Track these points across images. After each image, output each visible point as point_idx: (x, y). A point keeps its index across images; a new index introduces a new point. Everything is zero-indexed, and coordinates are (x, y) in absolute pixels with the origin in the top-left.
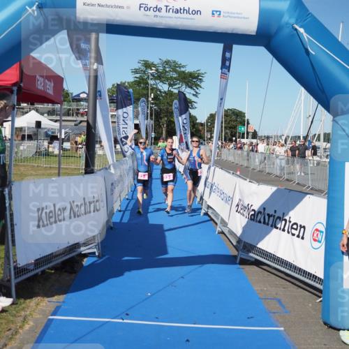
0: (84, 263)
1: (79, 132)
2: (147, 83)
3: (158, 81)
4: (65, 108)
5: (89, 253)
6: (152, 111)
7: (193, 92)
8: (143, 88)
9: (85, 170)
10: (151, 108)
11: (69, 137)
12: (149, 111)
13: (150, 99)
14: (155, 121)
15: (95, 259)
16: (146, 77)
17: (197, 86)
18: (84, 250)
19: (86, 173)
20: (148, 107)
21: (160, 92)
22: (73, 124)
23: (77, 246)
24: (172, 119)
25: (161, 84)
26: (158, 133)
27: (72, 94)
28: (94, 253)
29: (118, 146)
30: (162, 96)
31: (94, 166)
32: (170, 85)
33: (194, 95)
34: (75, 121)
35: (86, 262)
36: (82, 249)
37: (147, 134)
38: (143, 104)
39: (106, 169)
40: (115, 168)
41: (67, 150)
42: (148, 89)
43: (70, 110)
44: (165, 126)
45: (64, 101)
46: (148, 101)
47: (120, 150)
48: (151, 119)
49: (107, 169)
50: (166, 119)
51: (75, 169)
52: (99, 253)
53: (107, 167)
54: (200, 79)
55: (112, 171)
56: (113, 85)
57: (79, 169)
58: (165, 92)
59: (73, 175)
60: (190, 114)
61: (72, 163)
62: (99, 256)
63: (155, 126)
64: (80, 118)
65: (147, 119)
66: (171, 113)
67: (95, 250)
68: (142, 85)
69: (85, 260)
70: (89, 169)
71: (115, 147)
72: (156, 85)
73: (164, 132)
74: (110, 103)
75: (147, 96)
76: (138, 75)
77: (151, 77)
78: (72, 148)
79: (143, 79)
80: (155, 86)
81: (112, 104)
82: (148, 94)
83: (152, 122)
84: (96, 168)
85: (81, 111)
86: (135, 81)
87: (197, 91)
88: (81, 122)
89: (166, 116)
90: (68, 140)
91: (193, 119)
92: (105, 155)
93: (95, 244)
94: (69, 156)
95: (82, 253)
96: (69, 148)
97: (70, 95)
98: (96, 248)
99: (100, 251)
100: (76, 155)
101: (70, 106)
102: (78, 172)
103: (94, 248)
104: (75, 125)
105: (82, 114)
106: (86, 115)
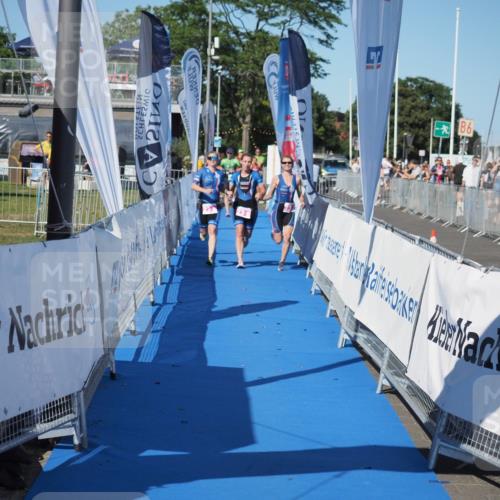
0: (43, 463)
1: (31, 133)
2: (205, 11)
3: (231, 7)
5: (59, 439)
6: (214, 80)
7: (319, 34)
8: (194, 24)
9: (49, 228)
10: (213, 73)
11: (5, 145)
12: (207, 82)
13: (211, 52)
14: (221, 107)
15: (70, 454)
17: (330, 19)
18: (44, 430)
19: (51, 236)
20: (204, 72)
21: (237, 33)
22: (15, 112)
23: (25, 420)
24: (264, 103)
25: (239, 13)
26: (230, 135)
27: (14, 36)
28: (69, 439)
29: (130, 170)
30: (241, 44)
31: (69, 219)
32: (262, 16)
33: (321, 42)
34: (22, 105)
35: (49, 460)
36: (40, 427)
37: (202, 139)
38: (192, 63)
39: (101, 227)
40: (122, 225)
41: (1, 178)
42: (205, 27)
43: (7, 76)
44: (248, 119)
46: (205, 56)
47: (133, 179)
48: (214, 102)
49: (103, 226)
50: (250, 101)
51: (20, 225)
52: (82, 439)
53: (103, 220)
55: (116, 232)
56: (118, 16)
57: (31, 227)
58: (248, 34)
59: (15, 241)
60: (312, 90)
61: (13, 210)
62: (80, 447)
63: (223, 119)
64: (35, 99)
65: (203, 102)
66: (259, 88)
67: (71, 432)
68: (191, 16)
69: (47, 455)
70: (58, 227)
71: (122, 171)
72: (227, 15)
73: (245, 135)
74: (111, 59)
75: (202, 44)
78: (13, 172)
80: (223, 19)
81: (115, 63)
82: (205, 39)
83: (216, 109)
84: (74, 225)
85: (36, 80)
86: (173, 6)
87: (331, 31)
88: (36, 107)
89: (251, 95)
90: (3, 153)
91: (319, 103)
92: (94, 191)
93: (71, 416)
94: (6, 194)
95: (40, 437)
96: (6, 173)
97: (10, 38)
98: (74, 426)
99: (84, 434)
100: (23, 192)
101: (8, 68)
102: (29, 234)
103: (69, 427)
104: (21, 115)
105: (39, 89)
106: (49, 91)
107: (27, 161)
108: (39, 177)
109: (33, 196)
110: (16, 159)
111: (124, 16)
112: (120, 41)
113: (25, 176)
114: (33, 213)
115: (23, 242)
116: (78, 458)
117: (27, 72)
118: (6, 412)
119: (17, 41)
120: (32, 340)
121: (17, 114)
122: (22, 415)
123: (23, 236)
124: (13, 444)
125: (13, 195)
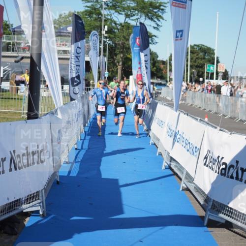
0: (25, 223)
1: (20, 70)
2: (100, 14)
3: (113, 11)
4: (4, 42)
5: (33, 212)
6: (105, 46)
7: (153, 24)
8: (96, 20)
9: (28, 114)
10: (105, 42)
11: (8, 76)
12: (102, 47)
13: (104, 32)
14: (108, 58)
15: (39, 218)
16: (99, 6)
17: (159, 17)
18: (26, 208)
19: (29, 118)
20: (100, 42)
21: (115, 24)
22: (13, 60)
23: (17, 203)
24: (128, 56)
25: (116, 14)
26: (112, 71)
27: (12, 25)
28: (38, 212)
29: (66, 87)
30: (117, 29)
31: (38, 110)
32: (127, 16)
33: (154, 28)
34: (16, 57)
35: (28, 222)
36: (24, 206)
37: (99, 73)
38: (95, 38)
39: (53, 113)
40: (62, 113)
41: (6, 91)
42: (101, 21)
43: (9, 44)
44: (121, 63)
45: (4, 33)
46: (100, 34)
47: (68, 91)
48: (105, 56)
50: (122, 55)
51: (15, 112)
52: (43, 211)
53: (53, 110)
54: (162, 10)
55: (60, 116)
56: (60, 16)
57: (20, 113)
58: (121, 24)
59: (13, 120)
60: (150, 50)
61: (12, 106)
62: (43, 216)
63: (109, 63)
64: (21, 54)
65: (99, 56)
66: (128, 50)
67: (39, 208)
68: (94, 16)
69: (27, 219)
70: (32, 113)
71: (62, 88)
72: (111, 15)
73: (119, 71)
74: (57, 36)
75: (99, 28)
76: (89, 4)
77: (104, 6)
78: (12, 88)
79: (95, 9)
80: (109, 17)
81: (59, 38)
82: (101, 27)
83: (106, 59)
84: (40, 112)
85: (22, 45)
86: (86, 11)
87: (159, 23)
88: (22, 58)
89: (122, 52)
90: (7, 79)
91: (153, 57)
92: (50, 97)
93: (38, 201)
94: (9, 98)
95: (24, 211)
96: (9, 88)
97: (10, 26)
98: (40, 206)
99: (45, 210)
100: (16, 97)
101: (9, 40)
102: (19, 117)
103: (37, 206)
104: (16, 62)
105: (24, 49)
106: (28, 51)
107: (18, 83)
108: (24, 90)
109: (21, 99)
110: (13, 82)
111: (63, 16)
112: (62, 28)
113: (17, 90)
114: (21, 107)
115: (16, 121)
116: (42, 220)
117: (18, 41)
118: (8, 199)
119: (13, 27)
120: (20, 166)
121: (14, 61)
122: (16, 201)
123: (17, 118)
124: (11, 214)
125: (12, 99)
